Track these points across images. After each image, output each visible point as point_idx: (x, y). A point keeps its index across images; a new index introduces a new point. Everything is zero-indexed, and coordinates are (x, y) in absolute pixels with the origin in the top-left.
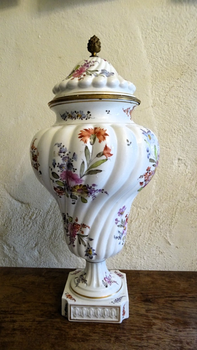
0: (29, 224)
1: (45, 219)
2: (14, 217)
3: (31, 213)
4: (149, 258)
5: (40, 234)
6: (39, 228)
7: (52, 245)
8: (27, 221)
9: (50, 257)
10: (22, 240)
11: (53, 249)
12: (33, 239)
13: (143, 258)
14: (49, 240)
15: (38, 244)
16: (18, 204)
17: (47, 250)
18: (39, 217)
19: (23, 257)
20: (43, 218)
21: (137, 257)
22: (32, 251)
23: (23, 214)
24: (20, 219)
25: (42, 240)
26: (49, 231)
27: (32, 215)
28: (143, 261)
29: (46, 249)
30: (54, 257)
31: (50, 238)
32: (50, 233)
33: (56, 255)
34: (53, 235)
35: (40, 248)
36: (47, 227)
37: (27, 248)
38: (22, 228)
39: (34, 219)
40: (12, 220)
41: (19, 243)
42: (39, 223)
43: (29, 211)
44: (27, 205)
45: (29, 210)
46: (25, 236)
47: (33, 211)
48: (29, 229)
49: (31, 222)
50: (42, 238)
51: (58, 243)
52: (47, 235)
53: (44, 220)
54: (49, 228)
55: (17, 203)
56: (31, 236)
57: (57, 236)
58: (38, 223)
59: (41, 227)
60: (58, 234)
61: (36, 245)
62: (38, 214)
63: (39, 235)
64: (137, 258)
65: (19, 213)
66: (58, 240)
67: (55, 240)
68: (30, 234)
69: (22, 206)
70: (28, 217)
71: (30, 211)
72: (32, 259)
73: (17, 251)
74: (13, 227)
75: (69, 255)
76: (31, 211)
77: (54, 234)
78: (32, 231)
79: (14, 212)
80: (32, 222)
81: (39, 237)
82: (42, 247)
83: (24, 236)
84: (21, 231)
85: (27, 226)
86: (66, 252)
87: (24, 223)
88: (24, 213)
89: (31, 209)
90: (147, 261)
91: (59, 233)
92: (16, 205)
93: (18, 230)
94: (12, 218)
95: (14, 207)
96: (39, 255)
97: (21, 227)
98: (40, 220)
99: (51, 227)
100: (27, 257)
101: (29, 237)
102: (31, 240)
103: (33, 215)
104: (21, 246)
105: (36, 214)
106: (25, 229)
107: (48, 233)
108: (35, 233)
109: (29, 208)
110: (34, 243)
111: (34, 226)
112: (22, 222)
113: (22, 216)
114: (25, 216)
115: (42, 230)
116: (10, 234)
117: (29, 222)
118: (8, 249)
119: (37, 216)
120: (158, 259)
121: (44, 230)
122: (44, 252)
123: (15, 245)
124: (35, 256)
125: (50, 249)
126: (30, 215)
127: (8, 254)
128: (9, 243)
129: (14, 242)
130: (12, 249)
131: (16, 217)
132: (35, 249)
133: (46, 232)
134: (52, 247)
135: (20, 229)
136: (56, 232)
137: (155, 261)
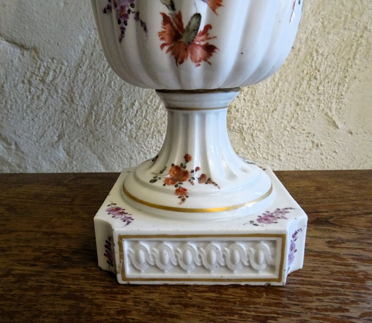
0: (42, 94)
1: (73, 82)
2: (10, 79)
3: (42, 69)
4: (289, 157)
5: (66, 114)
6: (63, 101)
7: (91, 136)
8: (37, 88)
9: (90, 161)
10: (31, 128)
11: (94, 143)
12: (53, 125)
13: (277, 157)
14: (85, 126)
15: (64, 135)
16: (14, 52)
17: (82, 147)
18: (59, 77)
19: (37, 162)
20: (68, 78)
21: (265, 155)
22: (53, 150)
23: (26, 73)
24: (22, 85)
25: (72, 127)
26: (84, 107)
27: (46, 74)
28: (278, 163)
29: (81, 145)
30: (98, 160)
31: (87, 122)
32: (86, 111)
33: (101, 157)
34: (92, 116)
35: (69, 143)
36: (80, 98)
37: (42, 144)
38: (29, 103)
39: (51, 82)
40: (5, 86)
41: (26, 134)
42: (62, 90)
43: (38, 66)
44: (33, 53)
45: (38, 63)
46: (36, 120)
47: (47, 65)
48: (42, 104)
49: (45, 89)
50: (69, 122)
51: (105, 132)
52: (80, 115)
53: (72, 85)
54: (82, 101)
55: (12, 49)
56: (47, 118)
57: (102, 118)
58: (60, 91)
59: (67, 100)
60: (103, 112)
61: (60, 137)
62: (58, 71)
63: (65, 116)
64: (266, 158)
65: (17, 70)
66: (104, 125)
67: (97, 126)
68: (45, 114)
69: (23, 55)
70: (38, 78)
71: (40, 65)
72: (55, 167)
73: (23, 150)
74: (9, 102)
75: (127, 154)
76: (42, 64)
77: (94, 113)
78: (49, 108)
79: (7, 69)
80: (48, 89)
81: (64, 122)
82: (72, 141)
83: (33, 120)
84: (27, 110)
85: (38, 97)
86: (121, 148)
87: (30, 92)
88: (28, 69)
89: (42, 60)
90: (286, 164)
91: (104, 110)
92: (11, 53)
93: (21, 108)
94: (4, 83)
95: (7, 57)
96: (67, 157)
97: (25, 100)
98: (64, 84)
99: (87, 98)
100: (44, 163)
101: (45, 122)
102: (49, 127)
103: (48, 74)
104: (30, 141)
105: (55, 71)
106: (34, 105)
107: (82, 112)
108: (55, 113)
109: (39, 58)
110: (55, 133)
111: (52, 97)
112: (27, 90)
113: (26, 76)
114: (32, 76)
115: (69, 105)
116: (5, 117)
117: (40, 89)
118: (5, 148)
119: (57, 76)
120: (309, 159)
121: (73, 105)
122: (76, 152)
123: (17, 139)
124: (60, 160)
125: (88, 145)
126: (42, 74)
127: (6, 158)
128: (5, 136)
129: (15, 132)
130: (13, 147)
131: (14, 80)
132: (58, 147)
133: (79, 110)
134: (92, 141)
135: (23, 105)
136: (98, 108)
137: (301, 162)
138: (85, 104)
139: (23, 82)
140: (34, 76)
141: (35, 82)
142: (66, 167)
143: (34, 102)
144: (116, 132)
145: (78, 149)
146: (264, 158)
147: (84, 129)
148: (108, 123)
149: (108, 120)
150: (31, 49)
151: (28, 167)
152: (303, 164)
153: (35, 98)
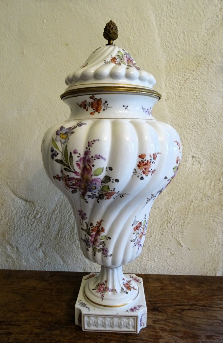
0: (34, 223)
1: (50, 219)
2: (18, 215)
3: (35, 212)
4: (159, 260)
5: (45, 234)
6: (44, 227)
7: (57, 245)
8: (32, 220)
9: (56, 259)
10: (26, 240)
11: (58, 249)
12: (38, 239)
13: (153, 259)
14: (55, 241)
15: (43, 244)
16: (22, 202)
17: (52, 251)
18: (43, 216)
19: (27, 258)
20: (48, 217)
21: (147, 258)
22: (36, 252)
23: (27, 213)
24: (24, 219)
25: (48, 240)
26: (55, 231)
27: (37, 214)
28: (153, 263)
29: (52, 250)
30: (60, 258)
31: (56, 238)
32: (56, 233)
33: (62, 256)
34: (59, 236)
35: (45, 249)
36: (53, 226)
37: (31, 248)
38: (26, 228)
39: (39, 218)
40: (15, 219)
41: (23, 243)
42: (44, 222)
43: (33, 210)
44: (31, 204)
45: (34, 209)
46: (29, 236)
47: (38, 210)
48: (33, 228)
49: (35, 221)
50: (47, 238)
51: (65, 244)
52: (52, 235)
53: (50, 220)
54: (54, 228)
55: (21, 202)
56: (35, 236)
57: (64, 237)
58: (43, 223)
59: (46, 227)
60: (64, 234)
61: (41, 245)
62: (43, 213)
63: (44, 235)
64: (148, 260)
65: (22, 212)
66: (64, 240)
67: (61, 241)
68: (34, 234)
69: (26, 204)
70: (32, 216)
71: (34, 210)
72: (37, 261)
73: (21, 251)
74: (16, 227)
75: (75, 256)
76: (35, 209)
77: (59, 234)
78: (36, 231)
79: (17, 211)
80: (37, 221)
81: (44, 238)
82: (47, 248)
83: (28, 236)
84: (25, 231)
85: (32, 225)
86: (73, 253)
87: (27, 222)
88: (28, 211)
89: (35, 208)
90: (158, 263)
91: (65, 233)
92: (20, 203)
93: (22, 230)
94: (15, 217)
95: (18, 205)
96: (44, 256)
97: (25, 226)
98: (45, 219)
99: (56, 227)
100: (31, 258)
101: (34, 238)
102: (36, 240)
103: (38, 214)
104: (25, 247)
105: (41, 213)
106: (29, 229)
107: (54, 233)
108: (40, 233)
109: (34, 206)
110: (38, 243)
111: (39, 225)
112: (26, 221)
113: (26, 214)
114: (29, 215)
115: (47, 229)
116: (13, 234)
117: (33, 221)
118: (11, 249)
119: (42, 215)
120: (169, 261)
121: (49, 230)
122: (49, 253)
123: (18, 246)
124: (39, 257)
125: (55, 250)
126: (35, 214)
127: (11, 254)
128: (12, 244)
129: (18, 242)
130: (15, 249)
131: (20, 216)
132: (40, 250)
133: (52, 232)
134: (58, 248)
135: (23, 228)
136: (62, 232)
137: (166, 263)
138: (56, 229)
139: (25, 217)
140: (30, 215)
141: (31, 217)
142: (43, 260)
143: (29, 227)
144: (71, 244)
145: (50, 252)
146: (146, 260)
147: (54, 242)
148: (66, 240)
149: (66, 238)
150: (30, 202)
151: (22, 260)
152: (167, 264)
153: (30, 225)
